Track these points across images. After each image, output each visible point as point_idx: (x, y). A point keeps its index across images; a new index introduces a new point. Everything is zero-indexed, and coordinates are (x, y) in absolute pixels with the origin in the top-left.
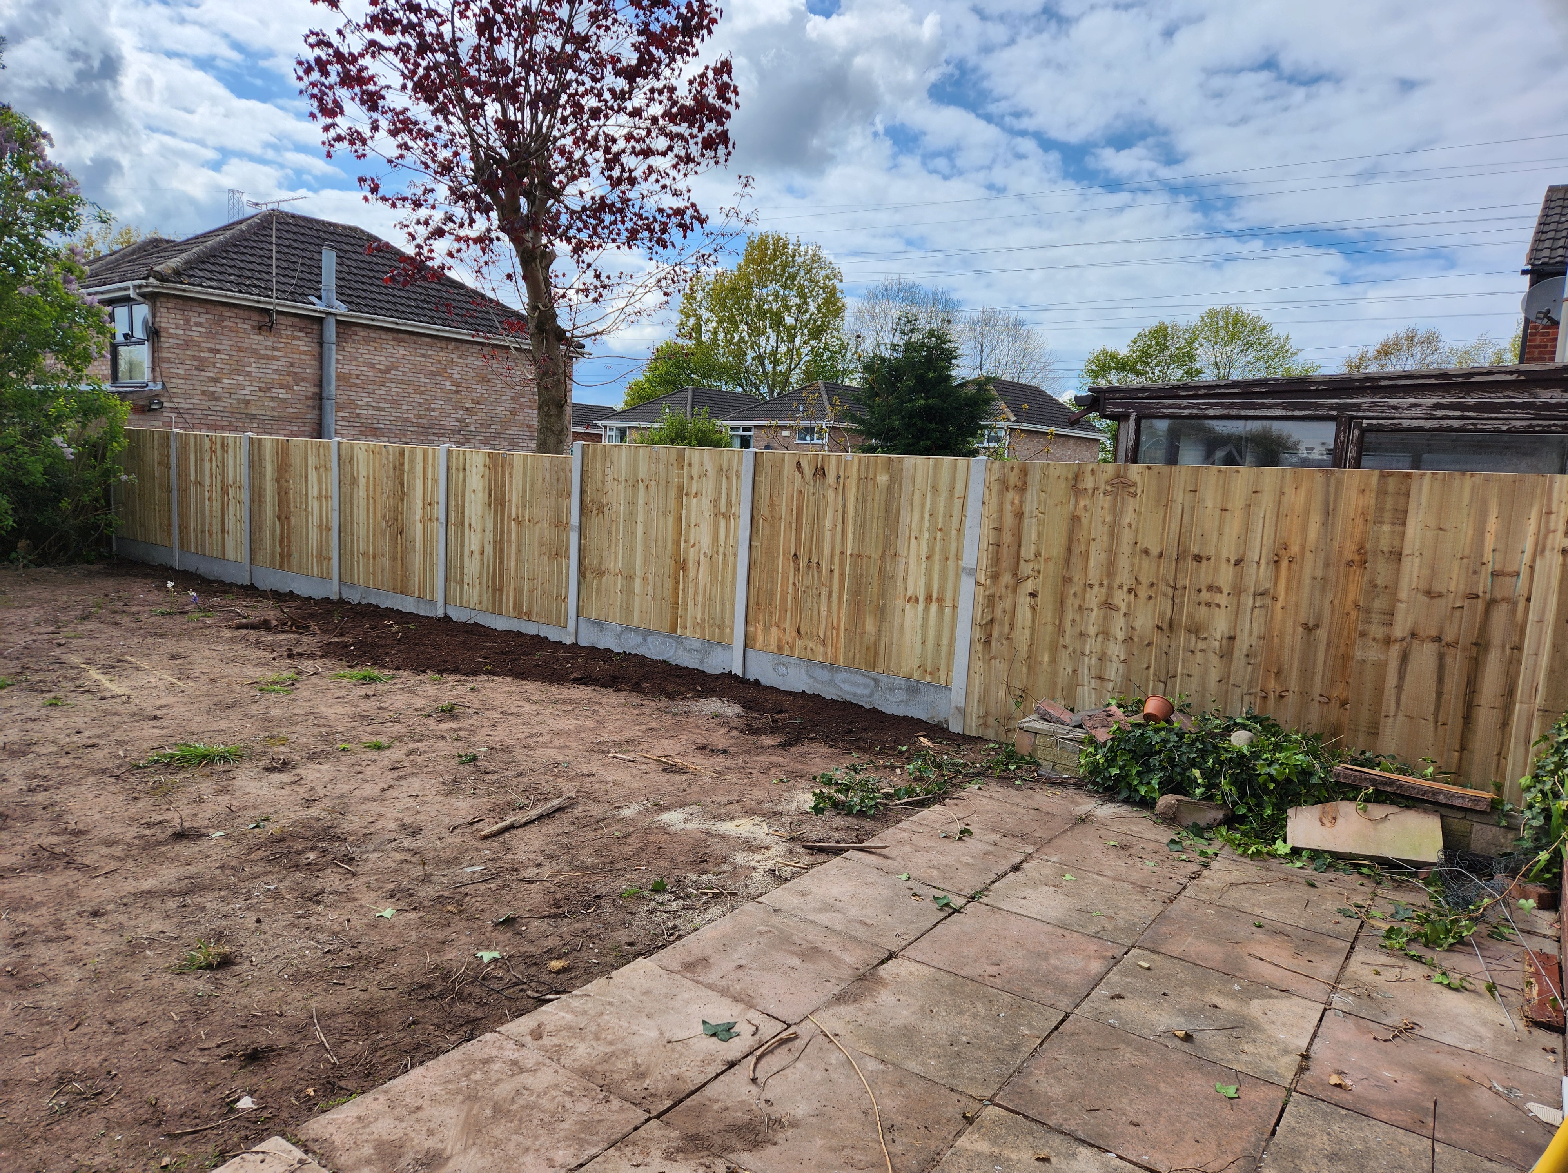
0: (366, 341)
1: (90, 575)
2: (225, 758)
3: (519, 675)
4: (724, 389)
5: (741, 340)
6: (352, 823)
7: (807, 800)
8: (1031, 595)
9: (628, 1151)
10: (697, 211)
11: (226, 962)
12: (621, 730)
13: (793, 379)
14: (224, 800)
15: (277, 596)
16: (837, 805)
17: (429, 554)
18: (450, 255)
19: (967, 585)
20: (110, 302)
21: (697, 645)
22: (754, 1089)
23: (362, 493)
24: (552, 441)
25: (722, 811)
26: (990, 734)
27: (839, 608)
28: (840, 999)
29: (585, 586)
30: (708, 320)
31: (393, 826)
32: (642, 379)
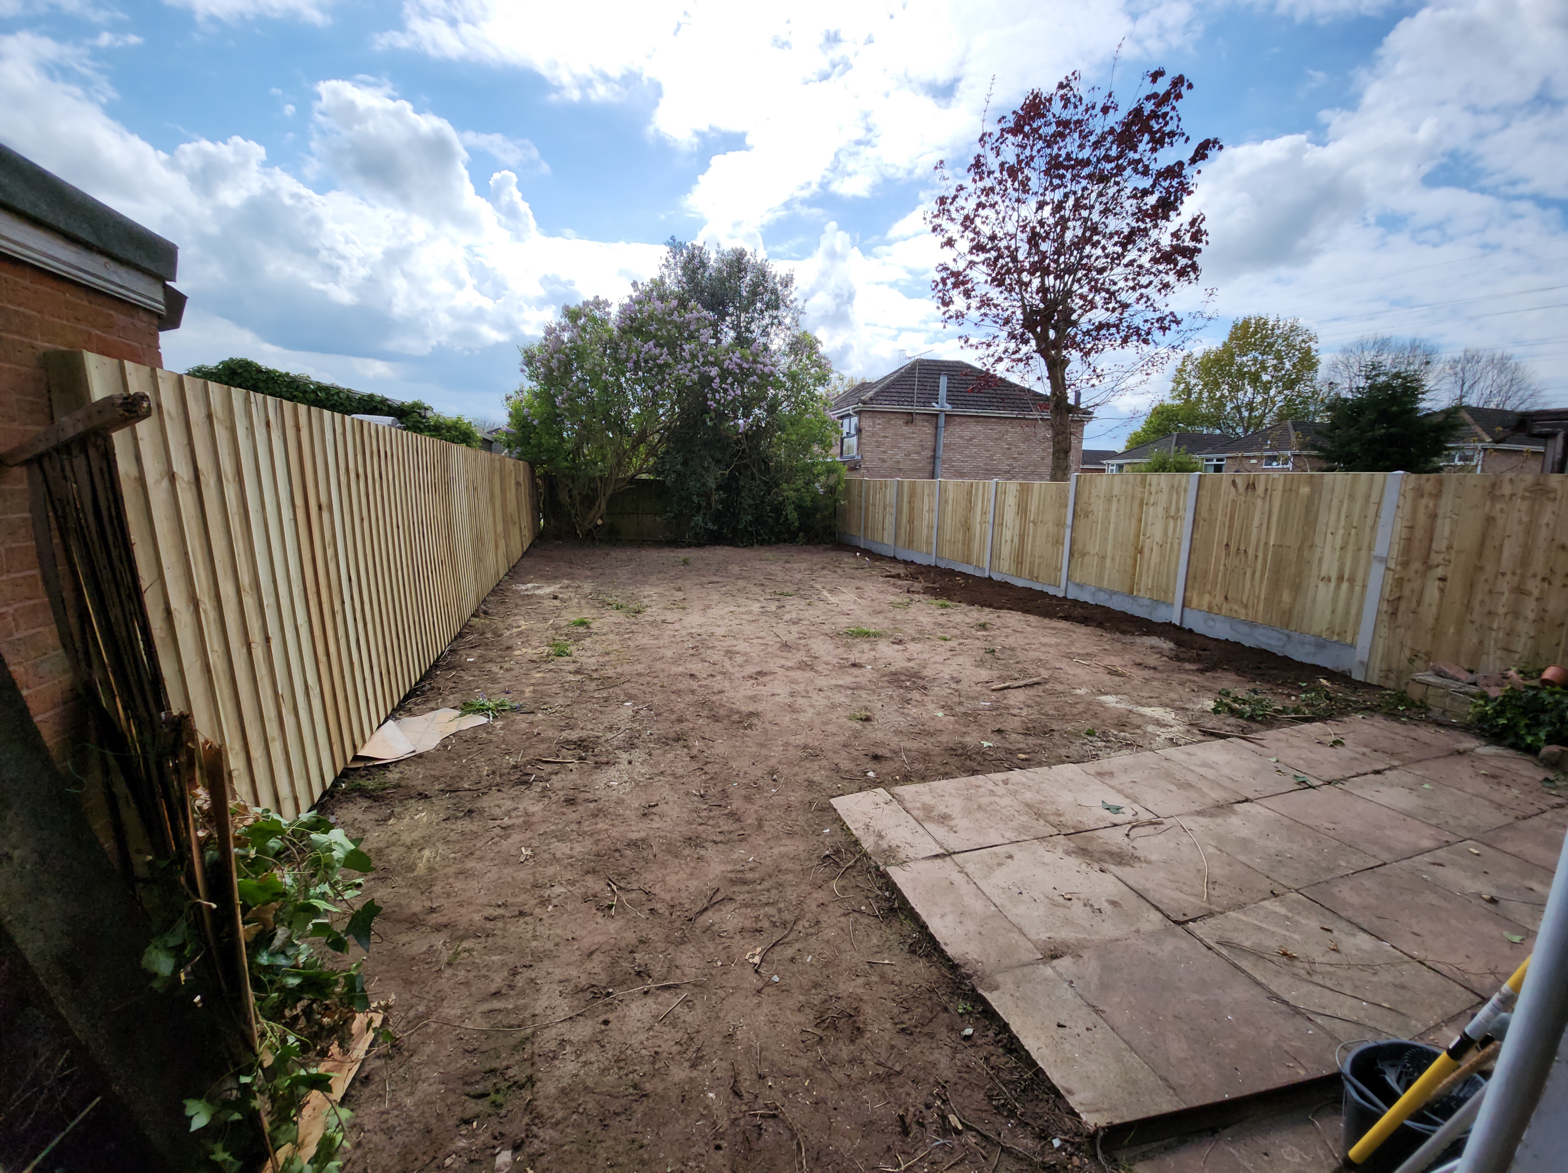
0: (960, 424)
1: (825, 550)
2: (875, 635)
3: (1026, 611)
4: (1205, 432)
5: (1222, 396)
6: (928, 672)
7: (1210, 704)
8: (1440, 579)
9: (1045, 844)
10: (1174, 316)
11: (868, 719)
12: (1084, 648)
13: (1266, 421)
14: (873, 653)
15: (905, 562)
16: (1232, 711)
17: (983, 542)
18: (1008, 370)
19: (1377, 570)
20: (842, 418)
21: (1148, 602)
22: (1126, 839)
23: (950, 508)
24: (1059, 474)
25: (1144, 701)
26: (1391, 684)
27: (1261, 583)
28: (1199, 813)
29: (1073, 562)
30: (1196, 385)
31: (947, 677)
32: (1140, 430)
